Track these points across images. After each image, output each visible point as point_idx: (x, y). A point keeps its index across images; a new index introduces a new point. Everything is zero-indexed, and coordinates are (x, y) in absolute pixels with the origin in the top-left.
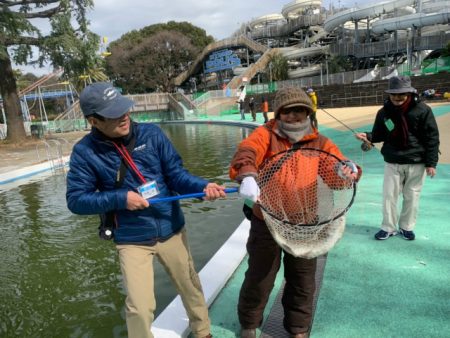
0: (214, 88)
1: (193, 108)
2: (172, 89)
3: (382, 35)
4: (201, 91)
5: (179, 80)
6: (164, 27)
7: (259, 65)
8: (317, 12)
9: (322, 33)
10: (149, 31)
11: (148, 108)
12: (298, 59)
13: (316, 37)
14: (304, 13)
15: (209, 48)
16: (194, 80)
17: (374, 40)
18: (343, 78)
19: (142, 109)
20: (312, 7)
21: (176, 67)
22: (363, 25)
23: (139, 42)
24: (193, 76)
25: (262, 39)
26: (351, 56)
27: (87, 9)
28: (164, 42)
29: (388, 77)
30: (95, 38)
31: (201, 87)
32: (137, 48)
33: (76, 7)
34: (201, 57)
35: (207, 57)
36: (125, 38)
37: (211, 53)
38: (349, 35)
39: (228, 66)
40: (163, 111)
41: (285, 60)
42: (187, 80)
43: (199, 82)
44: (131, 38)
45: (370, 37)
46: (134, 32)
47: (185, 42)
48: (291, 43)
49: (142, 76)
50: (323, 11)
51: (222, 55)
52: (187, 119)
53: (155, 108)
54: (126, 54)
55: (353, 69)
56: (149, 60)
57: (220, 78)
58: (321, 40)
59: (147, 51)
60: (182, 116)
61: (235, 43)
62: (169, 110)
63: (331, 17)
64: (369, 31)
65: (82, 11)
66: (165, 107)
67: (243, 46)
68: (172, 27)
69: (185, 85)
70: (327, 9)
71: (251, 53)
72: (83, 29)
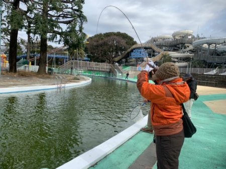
0: (133, 65)
1: (122, 73)
2: (113, 63)
3: (222, 53)
4: (127, 66)
5: (117, 59)
6: (114, 34)
7: (157, 58)
8: (190, 37)
9: (191, 47)
10: (108, 35)
11: (100, 69)
12: (177, 58)
13: (188, 49)
14: (183, 37)
15: (134, 46)
16: (124, 60)
17: (218, 55)
18: (198, 71)
19: (98, 69)
20: (188, 35)
21: (117, 53)
22: (212, 47)
23: (102, 39)
24: (124, 58)
25: (160, 46)
26: (204, 61)
27: (84, 23)
28: (113, 41)
29: (222, 74)
30: (84, 35)
31: (127, 64)
32: (101, 42)
33: (80, 21)
34: (129, 50)
35: (132, 51)
36: (96, 36)
37: (134, 49)
38: (205, 50)
39: (142, 56)
40: (107, 72)
41: (170, 57)
42: (121, 60)
43: (126, 61)
44: (99, 36)
45: (216, 53)
46: (101, 34)
47: (123, 42)
48: (174, 50)
49: (100, 55)
50: (193, 37)
51: (140, 50)
52: (117, 78)
53: (103, 70)
54: (95, 44)
55: (204, 67)
56: (105, 48)
57: (137, 61)
58: (190, 51)
59: (105, 44)
60: (116, 76)
61: (147, 46)
62: (110, 72)
63: (197, 41)
64: (216, 50)
65: (82, 23)
66: (108, 70)
67: (150, 48)
68: (119, 34)
69: (119, 62)
70: (196, 36)
71: (154, 51)
72: (81, 31)
